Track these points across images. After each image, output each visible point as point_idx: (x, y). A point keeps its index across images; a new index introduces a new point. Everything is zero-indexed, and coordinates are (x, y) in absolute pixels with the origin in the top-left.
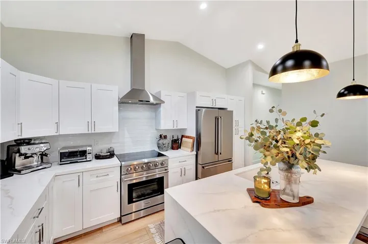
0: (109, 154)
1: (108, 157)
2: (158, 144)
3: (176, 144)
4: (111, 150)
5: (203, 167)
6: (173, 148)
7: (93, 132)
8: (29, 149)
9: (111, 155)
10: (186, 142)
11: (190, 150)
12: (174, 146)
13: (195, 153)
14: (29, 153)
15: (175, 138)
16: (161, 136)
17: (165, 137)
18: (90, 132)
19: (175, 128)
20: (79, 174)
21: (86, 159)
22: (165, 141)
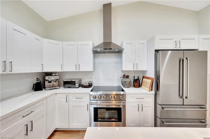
0: (88, 85)
1: (87, 87)
2: (122, 82)
3: (137, 83)
4: (90, 82)
5: (163, 108)
6: (134, 86)
7: (79, 71)
8: (49, 78)
9: (90, 86)
10: (146, 82)
11: (148, 89)
12: (135, 84)
13: (153, 92)
14: (50, 80)
15: (136, 78)
16: (124, 76)
17: (127, 77)
18: (77, 71)
19: (135, 69)
20: (67, 95)
21: (75, 86)
22: (127, 80)
